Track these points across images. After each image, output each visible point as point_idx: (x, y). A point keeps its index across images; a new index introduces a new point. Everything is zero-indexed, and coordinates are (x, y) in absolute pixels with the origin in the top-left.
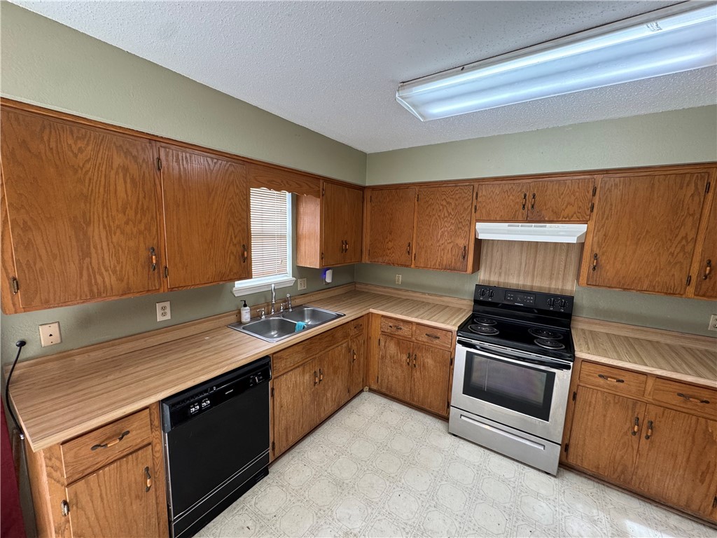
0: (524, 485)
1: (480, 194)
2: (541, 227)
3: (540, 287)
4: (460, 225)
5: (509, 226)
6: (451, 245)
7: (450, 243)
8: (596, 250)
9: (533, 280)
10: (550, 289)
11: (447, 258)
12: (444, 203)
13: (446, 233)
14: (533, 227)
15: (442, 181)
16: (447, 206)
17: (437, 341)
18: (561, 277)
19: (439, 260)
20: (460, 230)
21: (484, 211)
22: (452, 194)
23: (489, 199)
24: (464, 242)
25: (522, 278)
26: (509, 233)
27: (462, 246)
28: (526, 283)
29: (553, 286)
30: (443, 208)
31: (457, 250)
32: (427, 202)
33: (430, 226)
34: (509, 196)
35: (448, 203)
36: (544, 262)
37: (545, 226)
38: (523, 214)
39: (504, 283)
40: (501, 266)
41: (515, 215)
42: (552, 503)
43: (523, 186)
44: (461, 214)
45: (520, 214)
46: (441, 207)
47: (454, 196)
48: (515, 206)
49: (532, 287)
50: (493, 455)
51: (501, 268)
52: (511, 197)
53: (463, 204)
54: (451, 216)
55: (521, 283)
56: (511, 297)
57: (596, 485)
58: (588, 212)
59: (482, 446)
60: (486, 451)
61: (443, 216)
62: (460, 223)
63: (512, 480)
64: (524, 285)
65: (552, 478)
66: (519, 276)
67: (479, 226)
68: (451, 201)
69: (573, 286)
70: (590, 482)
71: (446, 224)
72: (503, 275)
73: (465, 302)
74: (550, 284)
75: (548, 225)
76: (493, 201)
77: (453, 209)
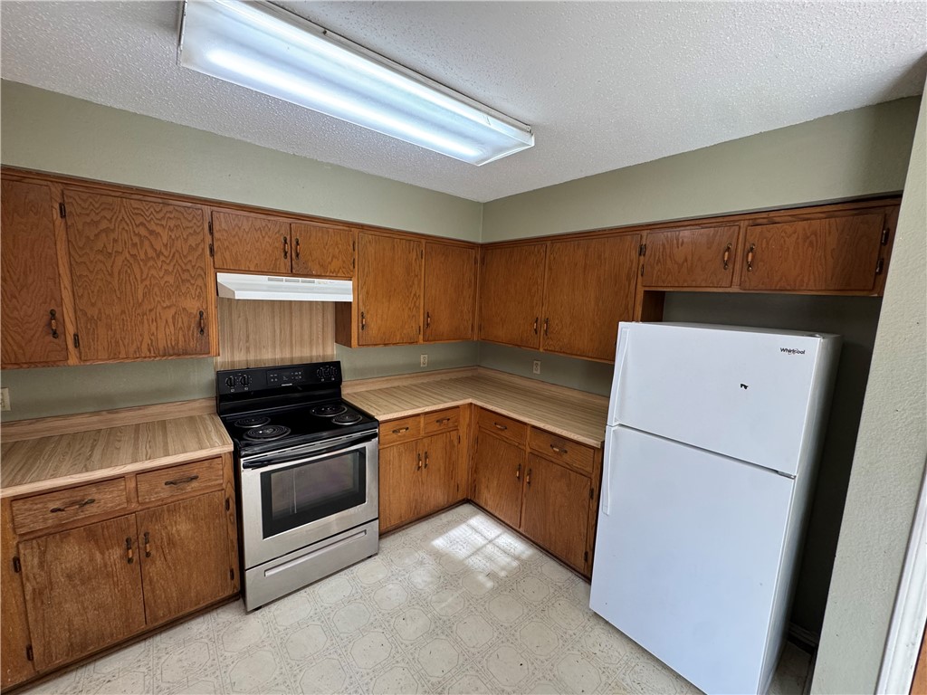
0: (366, 586)
1: (216, 227)
2: (309, 282)
3: (301, 358)
4: (185, 276)
5: (269, 280)
6: (173, 311)
7: (169, 307)
8: (362, 309)
9: (292, 352)
10: (311, 357)
11: (165, 334)
12: (143, 231)
13: (156, 289)
14: (300, 282)
15: (130, 188)
16: (152, 238)
17: (195, 484)
18: (320, 341)
19: (147, 340)
20: (188, 285)
21: (227, 254)
22: (159, 216)
23: (234, 236)
24: (198, 304)
25: (278, 350)
26: (270, 289)
27: (195, 312)
28: (283, 356)
29: (314, 353)
30: (142, 242)
31: (186, 319)
32: (97, 223)
33: (111, 275)
34: (263, 237)
35: (152, 232)
36: (301, 326)
37: (314, 282)
38: (285, 264)
39: (256, 361)
40: (248, 337)
41: (275, 265)
42: (393, 578)
43: (281, 226)
44: (185, 257)
45: (282, 264)
46: (136, 240)
47: (164, 223)
48: (273, 252)
49: (292, 359)
50: (317, 586)
51: (247, 341)
52: (267, 239)
53: (186, 240)
54: (162, 258)
55: (278, 356)
56: (274, 378)
57: (400, 533)
58: (352, 267)
59: (298, 590)
60: (307, 589)
61: (143, 256)
62: (184, 271)
63: (354, 592)
64: (282, 359)
65: (376, 557)
66: (274, 347)
67: (223, 278)
68: (159, 230)
69: (333, 349)
70: (397, 535)
71: (153, 272)
72: (252, 351)
73: (197, 405)
74: (311, 351)
75: (316, 280)
76: (241, 241)
77: (166, 246)
